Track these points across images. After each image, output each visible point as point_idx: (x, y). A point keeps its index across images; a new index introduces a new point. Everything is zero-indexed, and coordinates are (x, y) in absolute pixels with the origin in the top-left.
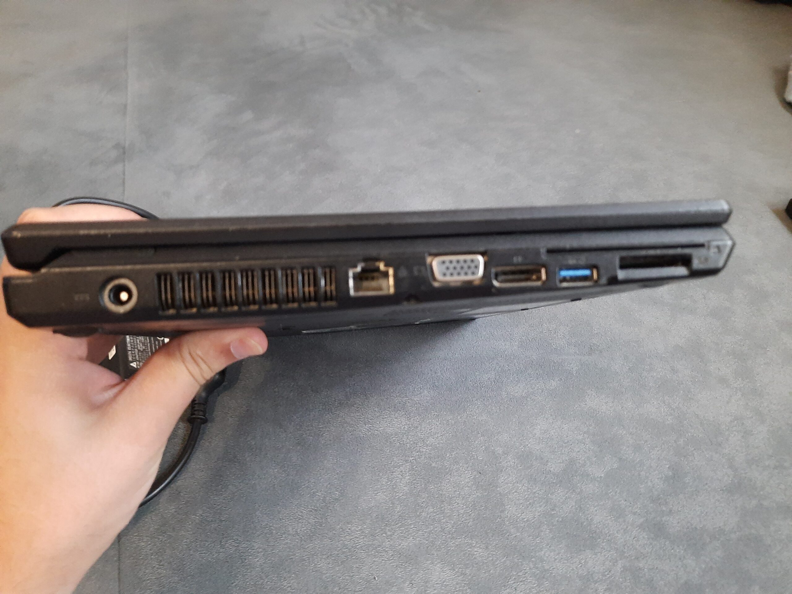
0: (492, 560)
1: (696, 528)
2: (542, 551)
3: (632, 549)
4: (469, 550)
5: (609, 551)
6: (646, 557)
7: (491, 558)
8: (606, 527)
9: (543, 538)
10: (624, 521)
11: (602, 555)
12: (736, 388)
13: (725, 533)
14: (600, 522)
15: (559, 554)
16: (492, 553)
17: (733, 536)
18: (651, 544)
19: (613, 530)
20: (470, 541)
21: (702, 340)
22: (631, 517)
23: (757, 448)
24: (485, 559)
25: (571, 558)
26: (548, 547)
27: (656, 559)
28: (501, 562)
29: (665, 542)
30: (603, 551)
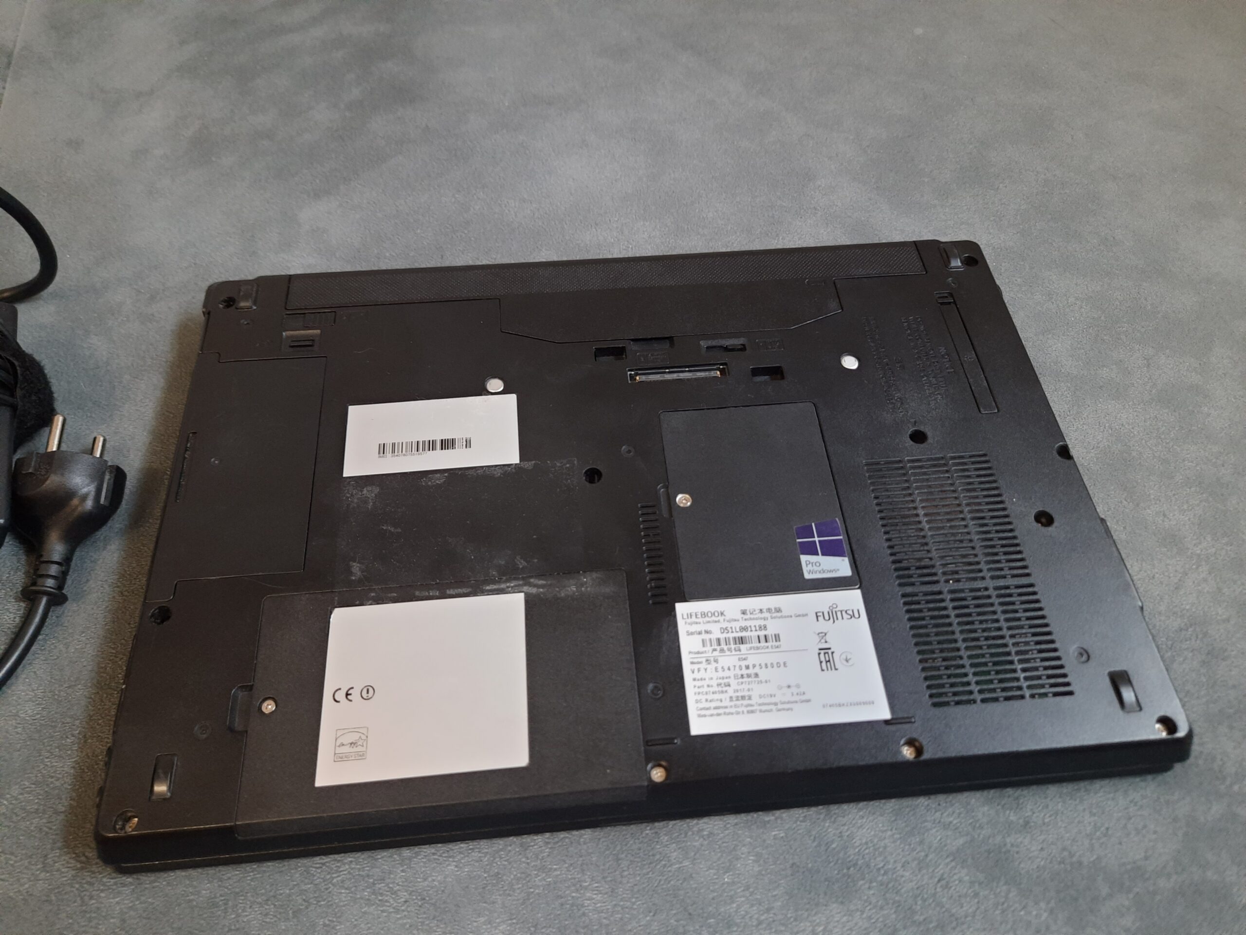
0: (621, 919)
1: (1080, 863)
2: (733, 902)
3: (933, 905)
4: (574, 894)
5: (882, 908)
6: (963, 924)
7: (620, 916)
8: (880, 854)
9: (739, 874)
10: (921, 842)
11: (864, 916)
12: (1199, 555)
13: (1147, 876)
14: (866, 843)
15: (768, 910)
16: (622, 903)
17: (1162, 883)
18: (976, 895)
19: (895, 862)
20: (579, 876)
21: (1134, 454)
22: (938, 833)
23: (1234, 687)
24: (605, 916)
25: (796, 920)
26: (747, 893)
27: (984, 929)
28: (640, 926)
29: (1009, 891)
30: (868, 908)
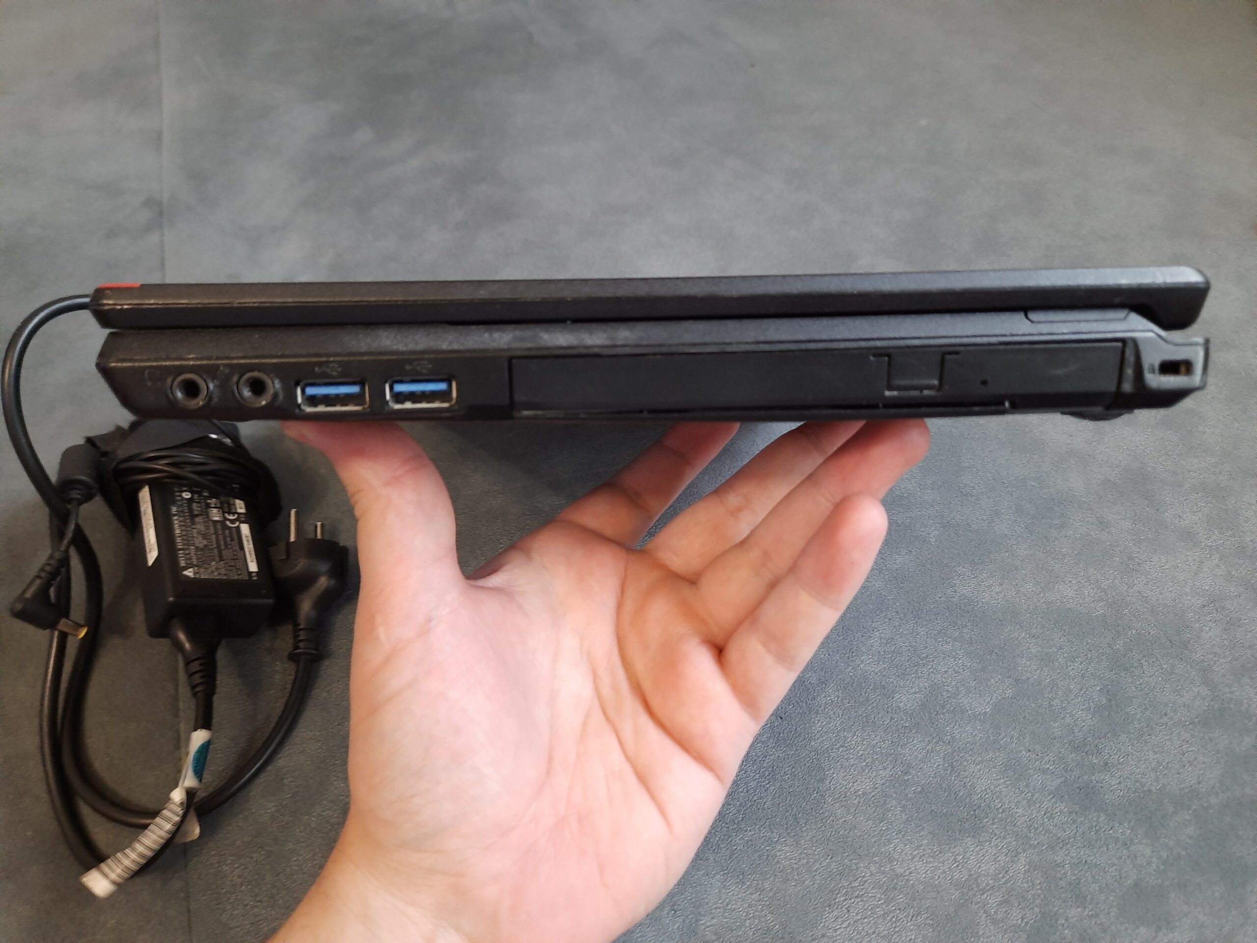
0: (807, 863)
1: (1150, 791)
2: (890, 844)
3: (1043, 832)
4: (768, 848)
5: (1004, 838)
6: (1067, 844)
7: (806, 861)
8: (998, 797)
9: (891, 822)
10: (1027, 786)
11: (992, 844)
12: (1211, 547)
13: (1201, 795)
14: (986, 790)
15: (918, 847)
16: (806, 851)
17: (1213, 800)
18: (1074, 822)
19: (1009, 802)
20: (769, 834)
21: (1149, 469)
22: (1040, 778)
23: (1250, 647)
24: (795, 862)
25: (940, 852)
26: (900, 836)
27: (1084, 847)
28: (822, 867)
29: (1099, 817)
30: (994, 839)
